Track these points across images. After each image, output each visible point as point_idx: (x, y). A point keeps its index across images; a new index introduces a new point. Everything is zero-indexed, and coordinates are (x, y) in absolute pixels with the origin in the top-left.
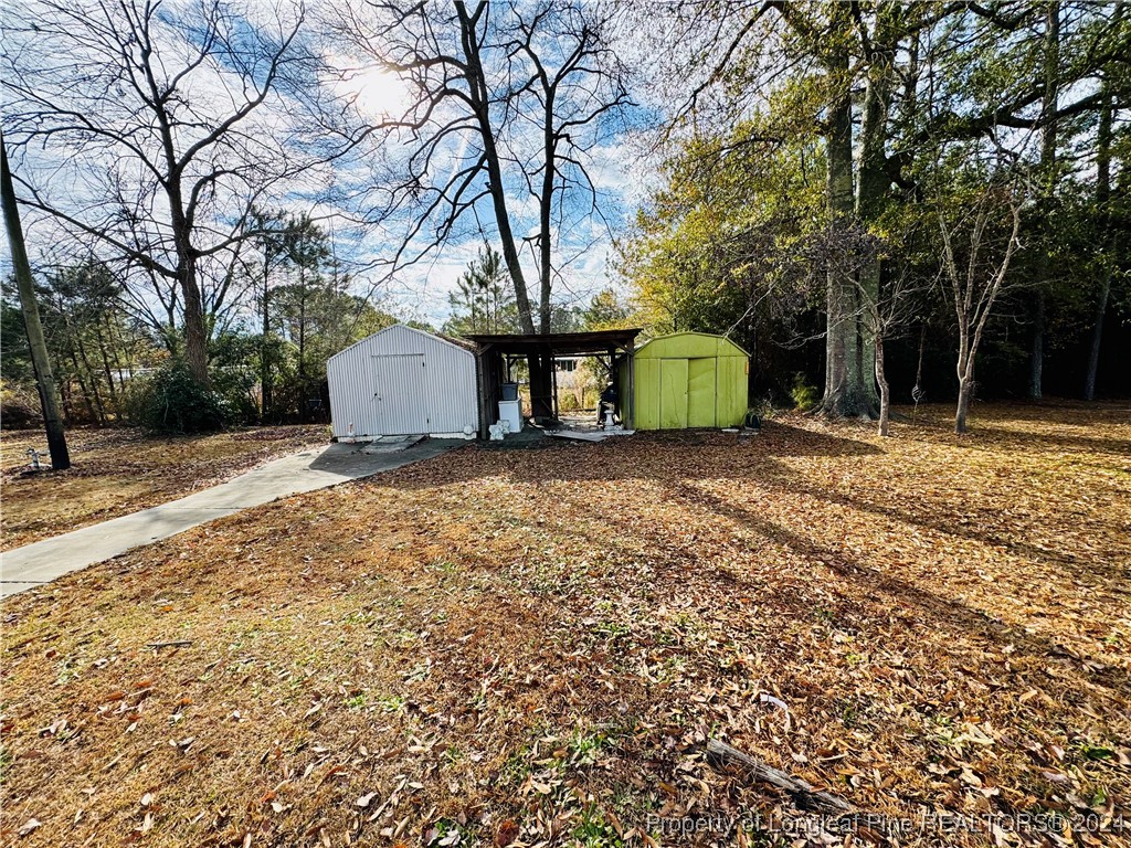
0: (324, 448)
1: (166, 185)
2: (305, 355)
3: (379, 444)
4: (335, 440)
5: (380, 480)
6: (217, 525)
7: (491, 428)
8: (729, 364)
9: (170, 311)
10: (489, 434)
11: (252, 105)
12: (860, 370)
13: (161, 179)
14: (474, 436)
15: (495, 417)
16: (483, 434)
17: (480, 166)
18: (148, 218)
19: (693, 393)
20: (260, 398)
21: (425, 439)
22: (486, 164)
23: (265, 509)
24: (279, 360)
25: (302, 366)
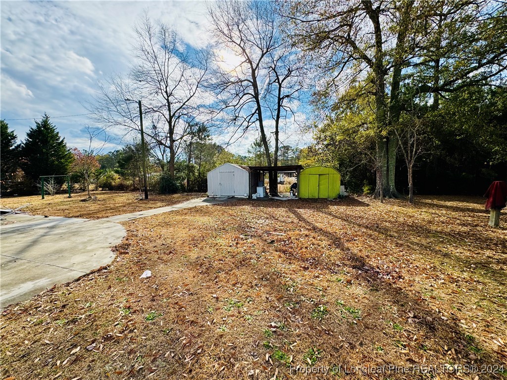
0: (205, 198)
1: (168, 122)
2: (201, 170)
3: (219, 198)
4: (208, 196)
5: (219, 205)
6: (184, 209)
7: (253, 195)
8: (333, 176)
9: (163, 156)
10: (252, 197)
11: (191, 97)
12: (388, 180)
13: (167, 120)
14: (248, 197)
15: (256, 192)
16: (250, 197)
17: (255, 112)
18: (163, 131)
19: (321, 187)
20: (186, 184)
21: (233, 197)
22: (257, 112)
23: (193, 208)
24: (193, 172)
25: (199, 173)
